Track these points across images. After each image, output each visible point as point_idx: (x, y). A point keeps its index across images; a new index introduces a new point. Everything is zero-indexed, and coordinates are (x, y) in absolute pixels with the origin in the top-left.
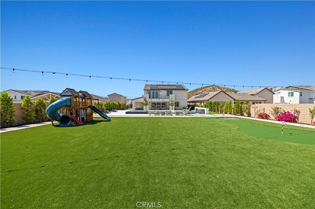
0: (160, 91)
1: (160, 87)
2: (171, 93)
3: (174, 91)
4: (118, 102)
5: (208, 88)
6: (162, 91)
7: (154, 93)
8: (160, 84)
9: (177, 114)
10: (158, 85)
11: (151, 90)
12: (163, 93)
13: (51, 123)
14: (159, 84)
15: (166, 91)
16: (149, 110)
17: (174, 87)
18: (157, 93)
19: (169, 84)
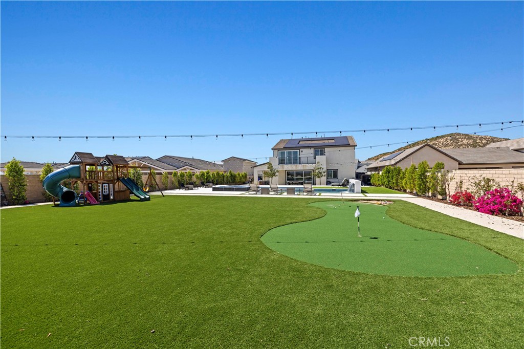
0: (301, 150)
1: (304, 142)
2: (322, 153)
3: (326, 150)
4: (230, 172)
5: (441, 140)
6: (305, 151)
7: (290, 153)
8: (307, 137)
9: (291, 191)
10: (302, 140)
11: (285, 148)
12: (307, 153)
13: (53, 203)
14: (304, 137)
15: (312, 151)
16: (279, 185)
17: (330, 141)
18: (295, 153)
19: (323, 137)
